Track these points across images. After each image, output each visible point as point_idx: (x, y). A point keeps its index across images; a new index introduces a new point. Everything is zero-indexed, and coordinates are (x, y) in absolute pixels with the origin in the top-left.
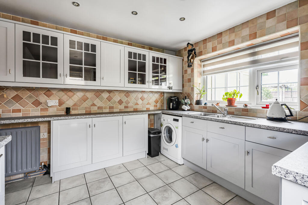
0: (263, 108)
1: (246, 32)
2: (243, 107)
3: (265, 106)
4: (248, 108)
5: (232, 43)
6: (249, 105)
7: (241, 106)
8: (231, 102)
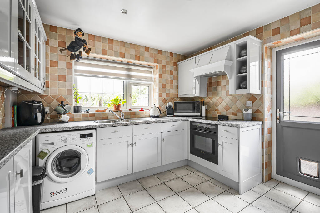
0: (140, 110)
1: (133, 52)
2: (129, 111)
3: (141, 109)
4: (132, 111)
5: (122, 55)
6: (132, 109)
7: (127, 110)
8: (117, 108)
